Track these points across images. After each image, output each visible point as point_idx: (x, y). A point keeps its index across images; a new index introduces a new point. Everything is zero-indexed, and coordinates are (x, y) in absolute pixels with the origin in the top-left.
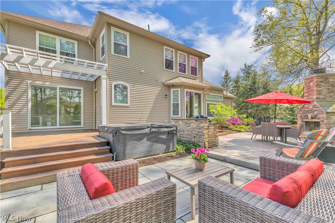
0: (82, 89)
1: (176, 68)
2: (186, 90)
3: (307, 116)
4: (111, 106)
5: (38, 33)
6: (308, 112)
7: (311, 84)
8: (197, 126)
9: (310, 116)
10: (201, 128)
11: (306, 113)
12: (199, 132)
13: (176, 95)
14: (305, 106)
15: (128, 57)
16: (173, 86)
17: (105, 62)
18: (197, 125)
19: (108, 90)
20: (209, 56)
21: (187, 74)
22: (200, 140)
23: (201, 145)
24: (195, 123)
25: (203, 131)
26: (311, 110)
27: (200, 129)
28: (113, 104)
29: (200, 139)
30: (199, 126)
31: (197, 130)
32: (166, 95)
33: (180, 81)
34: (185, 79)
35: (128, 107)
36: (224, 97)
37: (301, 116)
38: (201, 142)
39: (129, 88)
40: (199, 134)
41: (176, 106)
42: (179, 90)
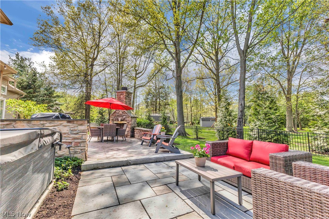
3: (118, 119)
6: (119, 116)
7: (122, 96)
8: (72, 131)
9: (120, 119)
10: (80, 132)
11: (117, 117)
12: (75, 139)
14: (116, 112)
18: (72, 129)
22: (77, 150)
23: (78, 157)
24: (65, 126)
25: (83, 136)
26: (121, 115)
27: (77, 134)
29: (77, 148)
30: (75, 130)
31: (72, 136)
37: (113, 119)
38: (78, 153)
40: (76, 141)
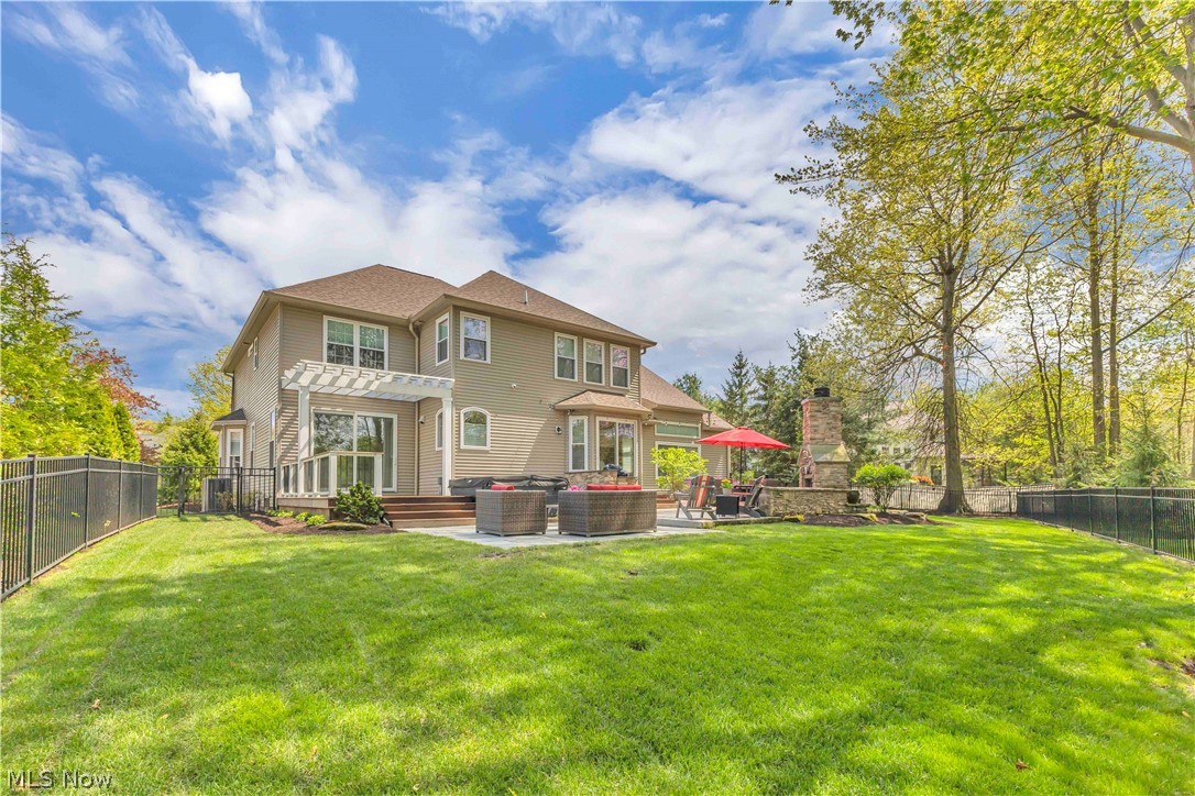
0: (395, 417)
1: (581, 375)
2: (599, 419)
4: (459, 450)
5: (326, 319)
13: (578, 429)
15: (488, 361)
16: (574, 411)
17: (449, 376)
19: (455, 422)
20: (655, 344)
21: (603, 384)
26: (807, 459)
28: (463, 446)
32: (559, 429)
33: (586, 403)
34: (600, 395)
35: (487, 452)
36: (705, 428)
39: (489, 418)
41: (578, 450)
42: (585, 418)
